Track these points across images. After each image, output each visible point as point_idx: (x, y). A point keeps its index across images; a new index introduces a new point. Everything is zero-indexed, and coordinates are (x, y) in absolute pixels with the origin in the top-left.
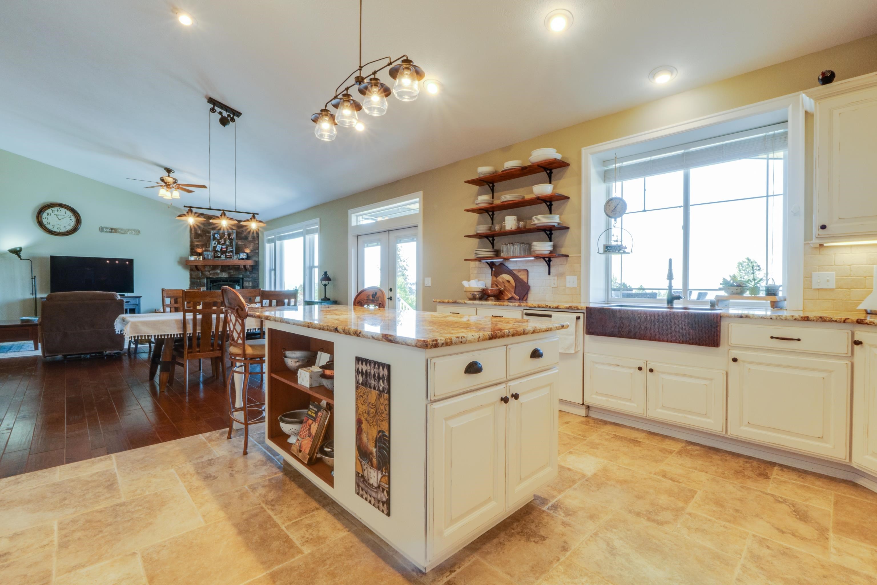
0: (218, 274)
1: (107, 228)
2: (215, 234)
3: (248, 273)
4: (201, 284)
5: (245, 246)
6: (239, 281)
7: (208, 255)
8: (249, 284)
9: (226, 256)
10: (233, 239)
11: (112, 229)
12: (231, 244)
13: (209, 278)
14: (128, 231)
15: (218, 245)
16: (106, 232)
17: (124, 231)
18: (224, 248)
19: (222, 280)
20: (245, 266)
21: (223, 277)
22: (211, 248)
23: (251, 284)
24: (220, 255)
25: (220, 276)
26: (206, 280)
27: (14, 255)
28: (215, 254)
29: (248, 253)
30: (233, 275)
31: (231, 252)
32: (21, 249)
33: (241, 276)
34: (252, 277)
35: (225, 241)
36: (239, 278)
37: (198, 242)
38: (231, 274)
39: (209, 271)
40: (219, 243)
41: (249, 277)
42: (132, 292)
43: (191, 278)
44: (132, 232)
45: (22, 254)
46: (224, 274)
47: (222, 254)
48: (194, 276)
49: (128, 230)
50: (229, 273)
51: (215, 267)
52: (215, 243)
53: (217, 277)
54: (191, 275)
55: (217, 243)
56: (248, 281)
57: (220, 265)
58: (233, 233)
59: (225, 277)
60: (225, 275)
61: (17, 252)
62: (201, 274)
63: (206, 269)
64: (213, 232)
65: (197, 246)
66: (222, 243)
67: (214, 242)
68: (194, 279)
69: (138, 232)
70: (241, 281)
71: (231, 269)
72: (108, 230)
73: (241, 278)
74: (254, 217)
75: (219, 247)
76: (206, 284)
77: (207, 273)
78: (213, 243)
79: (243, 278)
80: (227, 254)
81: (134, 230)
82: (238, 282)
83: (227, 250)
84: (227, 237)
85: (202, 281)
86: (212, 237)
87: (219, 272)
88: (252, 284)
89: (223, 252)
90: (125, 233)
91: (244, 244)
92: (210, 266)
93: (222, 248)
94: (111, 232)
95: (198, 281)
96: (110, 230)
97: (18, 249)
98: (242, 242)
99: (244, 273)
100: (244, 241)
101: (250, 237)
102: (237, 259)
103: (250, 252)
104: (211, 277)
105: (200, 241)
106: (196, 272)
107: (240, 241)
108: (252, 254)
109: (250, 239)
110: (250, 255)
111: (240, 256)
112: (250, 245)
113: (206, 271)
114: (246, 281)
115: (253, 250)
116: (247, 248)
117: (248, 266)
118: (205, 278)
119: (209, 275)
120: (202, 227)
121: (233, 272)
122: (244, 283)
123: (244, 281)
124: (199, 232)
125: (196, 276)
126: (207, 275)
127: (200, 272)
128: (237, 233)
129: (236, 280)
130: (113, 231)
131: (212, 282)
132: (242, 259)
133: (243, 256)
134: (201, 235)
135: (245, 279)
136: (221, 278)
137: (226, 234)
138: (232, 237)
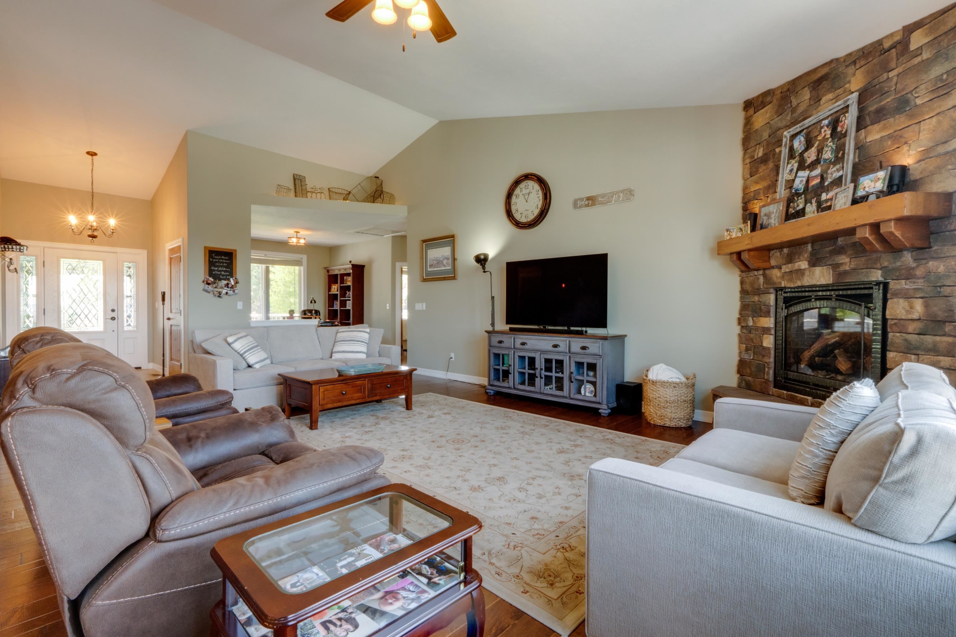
0: (800, 273)
1: (582, 199)
2: (793, 137)
3: (908, 258)
4: (760, 309)
5: (899, 139)
6: (870, 296)
7: (768, 215)
8: (912, 307)
9: (820, 203)
10: (845, 135)
11: (588, 199)
12: (840, 154)
13: (781, 289)
14: (612, 197)
15: (801, 173)
16: (581, 207)
17: (605, 199)
18: (816, 177)
19: (813, 295)
20: (877, 228)
21: (815, 282)
22: (781, 190)
23: (919, 307)
24: (801, 206)
25: (807, 281)
26: (772, 297)
27: (480, 265)
28: (788, 206)
29: (904, 169)
30: (846, 273)
31: (838, 181)
32: (485, 259)
33: (877, 276)
34: (926, 277)
35: (820, 151)
36: (869, 286)
37: (755, 181)
38: (842, 269)
39: (780, 268)
40: (802, 166)
41: (909, 276)
42: (604, 325)
43: (743, 292)
44: (620, 197)
46: (818, 270)
47: (809, 200)
48: (748, 287)
49: (613, 193)
50: (835, 266)
51: (793, 249)
52: (791, 170)
53: (799, 284)
54: (742, 284)
55: (796, 166)
56: (907, 296)
57: (806, 241)
59: (823, 281)
60: (821, 276)
61: (482, 260)
62: (761, 279)
63: (773, 262)
64: (787, 134)
65: (756, 193)
66: (809, 161)
67: (789, 166)
68: (748, 293)
69: (629, 193)
70: (878, 294)
71: (840, 251)
72: (584, 202)
73: (878, 284)
75: (801, 179)
76: (772, 310)
77: (776, 274)
78: (786, 171)
79: (886, 286)
80: (824, 196)
81: (622, 191)
82: (868, 298)
83: (823, 178)
84: (829, 132)
85: (764, 298)
86: (785, 151)
87: (804, 265)
88: (926, 306)
89: (812, 193)
90: (608, 202)
91: (891, 135)
92: (780, 246)
93: (808, 180)
94: (587, 205)
95: (757, 299)
96: (587, 202)
97: (484, 257)
98: (885, 128)
99: (886, 260)
100: (892, 120)
101: (922, 87)
102: (845, 203)
103: (919, 161)
104: (783, 285)
105: (763, 179)
106: (751, 274)
107: (876, 127)
108: (930, 165)
109: (919, 102)
110: (914, 174)
111: (861, 187)
112: (916, 127)
113: (773, 267)
114: (896, 294)
115: (931, 144)
116: (905, 148)
117: (892, 223)
118: (772, 290)
119: (779, 280)
120: (765, 135)
121: (847, 260)
122: (889, 303)
123: (889, 296)
124: (760, 154)
125: (752, 284)
126: (775, 279)
127: (761, 272)
128: (860, 101)
129: (858, 292)
130: (590, 202)
131: (789, 302)
132: (865, 198)
133: (872, 184)
134: (764, 160)
135: (893, 285)
136: (813, 288)
137: (826, 122)
138: (842, 127)
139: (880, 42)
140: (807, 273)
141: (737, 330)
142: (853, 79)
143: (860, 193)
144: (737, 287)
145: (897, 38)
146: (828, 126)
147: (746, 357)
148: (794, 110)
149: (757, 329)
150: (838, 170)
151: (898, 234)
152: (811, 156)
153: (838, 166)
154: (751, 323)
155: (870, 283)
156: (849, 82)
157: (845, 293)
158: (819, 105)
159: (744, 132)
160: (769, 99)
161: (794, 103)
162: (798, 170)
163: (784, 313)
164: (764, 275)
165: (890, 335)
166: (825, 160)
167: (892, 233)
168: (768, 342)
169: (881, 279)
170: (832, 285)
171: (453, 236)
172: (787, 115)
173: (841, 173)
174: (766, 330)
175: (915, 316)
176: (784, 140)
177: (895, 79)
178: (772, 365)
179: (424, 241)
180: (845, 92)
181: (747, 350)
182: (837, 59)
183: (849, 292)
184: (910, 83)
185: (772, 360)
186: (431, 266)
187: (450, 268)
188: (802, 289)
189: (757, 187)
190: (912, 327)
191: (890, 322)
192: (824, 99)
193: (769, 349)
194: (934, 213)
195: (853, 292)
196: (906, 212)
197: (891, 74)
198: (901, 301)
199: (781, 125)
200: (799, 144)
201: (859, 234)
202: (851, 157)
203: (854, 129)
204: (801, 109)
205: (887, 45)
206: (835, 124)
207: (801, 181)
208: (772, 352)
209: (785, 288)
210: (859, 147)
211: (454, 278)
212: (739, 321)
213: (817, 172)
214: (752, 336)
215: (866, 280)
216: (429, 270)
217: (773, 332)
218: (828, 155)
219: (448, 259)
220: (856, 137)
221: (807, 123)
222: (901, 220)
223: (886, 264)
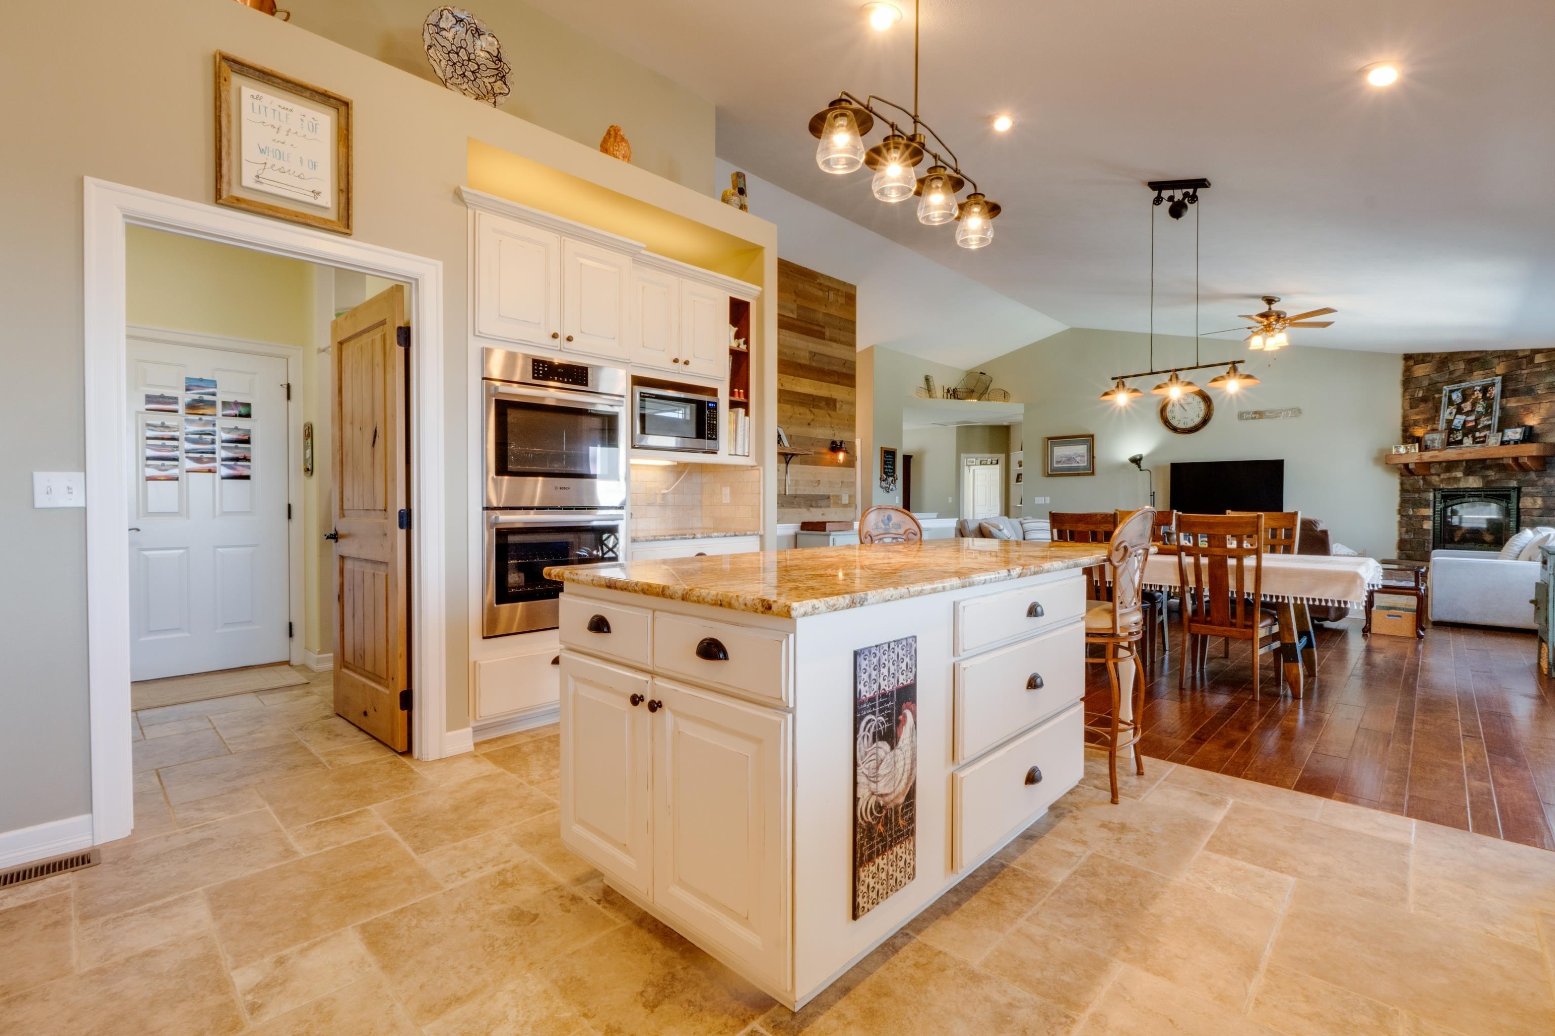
0: (1457, 480)
1: (1248, 413)
2: (1451, 391)
3: (1533, 476)
4: (1421, 503)
5: (1528, 410)
6: (1508, 495)
7: (1433, 441)
8: (1535, 502)
9: (1474, 438)
10: (1493, 399)
11: (1255, 413)
12: (1489, 410)
13: (1439, 489)
14: (1281, 413)
15: (1458, 416)
16: (1247, 419)
17: (1273, 414)
18: (1471, 421)
19: (1467, 494)
20: (1516, 459)
21: (1468, 486)
22: (1442, 425)
23: (1539, 501)
24: (1459, 438)
25: (1462, 485)
26: (1431, 495)
27: (1134, 466)
28: (1449, 437)
29: (1531, 428)
30: (1492, 481)
31: (1488, 427)
32: (1141, 459)
33: (1514, 484)
34: (1544, 486)
35: (1474, 404)
36: (1508, 489)
37: (1417, 414)
38: (1490, 478)
39: (1439, 475)
40: (1459, 411)
41: (1533, 484)
43: (1403, 491)
44: (1288, 414)
45: (1142, 463)
46: (1471, 479)
47: (1465, 435)
48: (1408, 487)
49: (1281, 411)
50: (1484, 477)
51: (1450, 465)
52: (1451, 413)
53: (1456, 486)
54: (1402, 484)
55: (1454, 411)
56: (1533, 496)
57: (1462, 461)
58: (1493, 385)
59: (1475, 486)
60: (1473, 482)
61: (1136, 461)
62: (1421, 482)
63: (1433, 471)
64: (1446, 388)
65: (1416, 423)
66: (1465, 410)
67: (1449, 410)
68: (1408, 491)
69: (1298, 411)
70: (1514, 495)
71: (1488, 468)
72: (1250, 416)
73: (1514, 488)
74: (1235, 370)
75: (1459, 421)
76: (1431, 504)
77: (1435, 479)
78: (1446, 413)
79: (1519, 489)
80: (1477, 434)
81: (1292, 409)
83: (1477, 424)
84: (1480, 395)
85: (1424, 495)
86: (1445, 400)
87: (1460, 474)
88: (1544, 501)
89: (1468, 431)
90: (1276, 417)
91: (1522, 407)
92: (1440, 463)
93: (1465, 422)
94: (1255, 418)
95: (1416, 495)
96: (1253, 416)
97: (1138, 457)
98: (1518, 401)
99: (1520, 476)
100: (1523, 397)
101: (1542, 385)
102: (1496, 443)
103: (1539, 424)
104: (1441, 487)
105: (1422, 413)
106: (1412, 478)
107: (1513, 399)
108: (1546, 427)
109: (1539, 392)
110: (1538, 430)
111: (1506, 435)
112: (1538, 406)
113: (1433, 475)
114: (1527, 495)
115: (1546, 417)
116: (1532, 415)
117: (1526, 459)
118: (1431, 490)
119: (1438, 483)
120: (1426, 383)
121: (1493, 474)
122: (1522, 500)
123: (1521, 495)
124: (1420, 395)
125: (1412, 485)
126: (1435, 483)
127: (1421, 477)
128: (1504, 381)
129: (1501, 493)
130: (1257, 416)
131: (1445, 498)
132: (1508, 442)
133: (1513, 435)
134: (1424, 400)
135: (1523, 489)
136: (1466, 490)
137: (1478, 388)
138: (1491, 394)
139: (1516, 351)
140: (1462, 480)
141: (1397, 518)
142: (1497, 367)
143: (1506, 439)
144: (1397, 487)
145: (1528, 353)
146: (1480, 391)
147: (1407, 537)
148: (1451, 373)
149: (1417, 517)
150: (1488, 420)
151: (1529, 463)
152: (1467, 406)
153: (1488, 418)
154: (1411, 513)
155: (1510, 487)
156: (1495, 368)
157: (1491, 493)
158: (1472, 375)
159: (1404, 375)
160: (1429, 359)
161: (1452, 368)
162: (1456, 414)
163: (1442, 506)
164: (1424, 479)
165: (1522, 517)
166: (1478, 412)
167: (1526, 463)
168: (1428, 525)
169: (1516, 486)
170: (1482, 488)
171: (1092, 436)
172: (1445, 374)
173: (1490, 422)
174: (1426, 518)
175: (1537, 507)
176: (1444, 392)
177: (1525, 376)
178: (1431, 541)
179: (1049, 439)
180: (1491, 372)
181: (1407, 532)
182: (1486, 351)
183: (1494, 493)
184: (1534, 381)
185: (1431, 537)
186: (1058, 462)
187: (1085, 464)
188: (1458, 490)
189: (1417, 417)
190: (1535, 513)
191: (1522, 511)
192: (1475, 373)
193: (1428, 530)
194: (1547, 453)
195: (1498, 493)
196: (1534, 454)
197: (1523, 372)
198: (1529, 498)
199: (1439, 380)
200: (1457, 397)
201: (1505, 461)
202: (1497, 413)
203: (1499, 398)
204: (1457, 374)
205: (1520, 354)
206: (1485, 390)
207: (1459, 422)
208: (1432, 532)
209: (1443, 489)
210: (1502, 408)
211: (1093, 473)
212: (1400, 512)
213: (1472, 418)
214: (1412, 522)
215: (1506, 486)
216: (1055, 465)
217: (1432, 518)
218: (1480, 408)
219: (1083, 456)
220: (1501, 402)
221: (1464, 385)
222: (1531, 458)
223: (1519, 478)
